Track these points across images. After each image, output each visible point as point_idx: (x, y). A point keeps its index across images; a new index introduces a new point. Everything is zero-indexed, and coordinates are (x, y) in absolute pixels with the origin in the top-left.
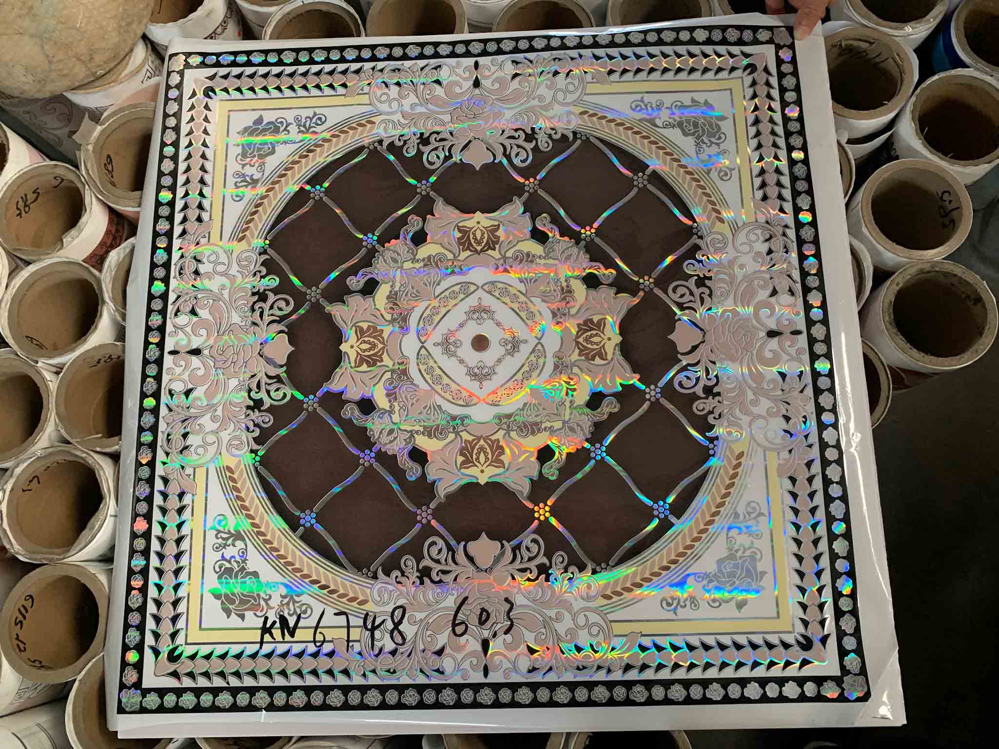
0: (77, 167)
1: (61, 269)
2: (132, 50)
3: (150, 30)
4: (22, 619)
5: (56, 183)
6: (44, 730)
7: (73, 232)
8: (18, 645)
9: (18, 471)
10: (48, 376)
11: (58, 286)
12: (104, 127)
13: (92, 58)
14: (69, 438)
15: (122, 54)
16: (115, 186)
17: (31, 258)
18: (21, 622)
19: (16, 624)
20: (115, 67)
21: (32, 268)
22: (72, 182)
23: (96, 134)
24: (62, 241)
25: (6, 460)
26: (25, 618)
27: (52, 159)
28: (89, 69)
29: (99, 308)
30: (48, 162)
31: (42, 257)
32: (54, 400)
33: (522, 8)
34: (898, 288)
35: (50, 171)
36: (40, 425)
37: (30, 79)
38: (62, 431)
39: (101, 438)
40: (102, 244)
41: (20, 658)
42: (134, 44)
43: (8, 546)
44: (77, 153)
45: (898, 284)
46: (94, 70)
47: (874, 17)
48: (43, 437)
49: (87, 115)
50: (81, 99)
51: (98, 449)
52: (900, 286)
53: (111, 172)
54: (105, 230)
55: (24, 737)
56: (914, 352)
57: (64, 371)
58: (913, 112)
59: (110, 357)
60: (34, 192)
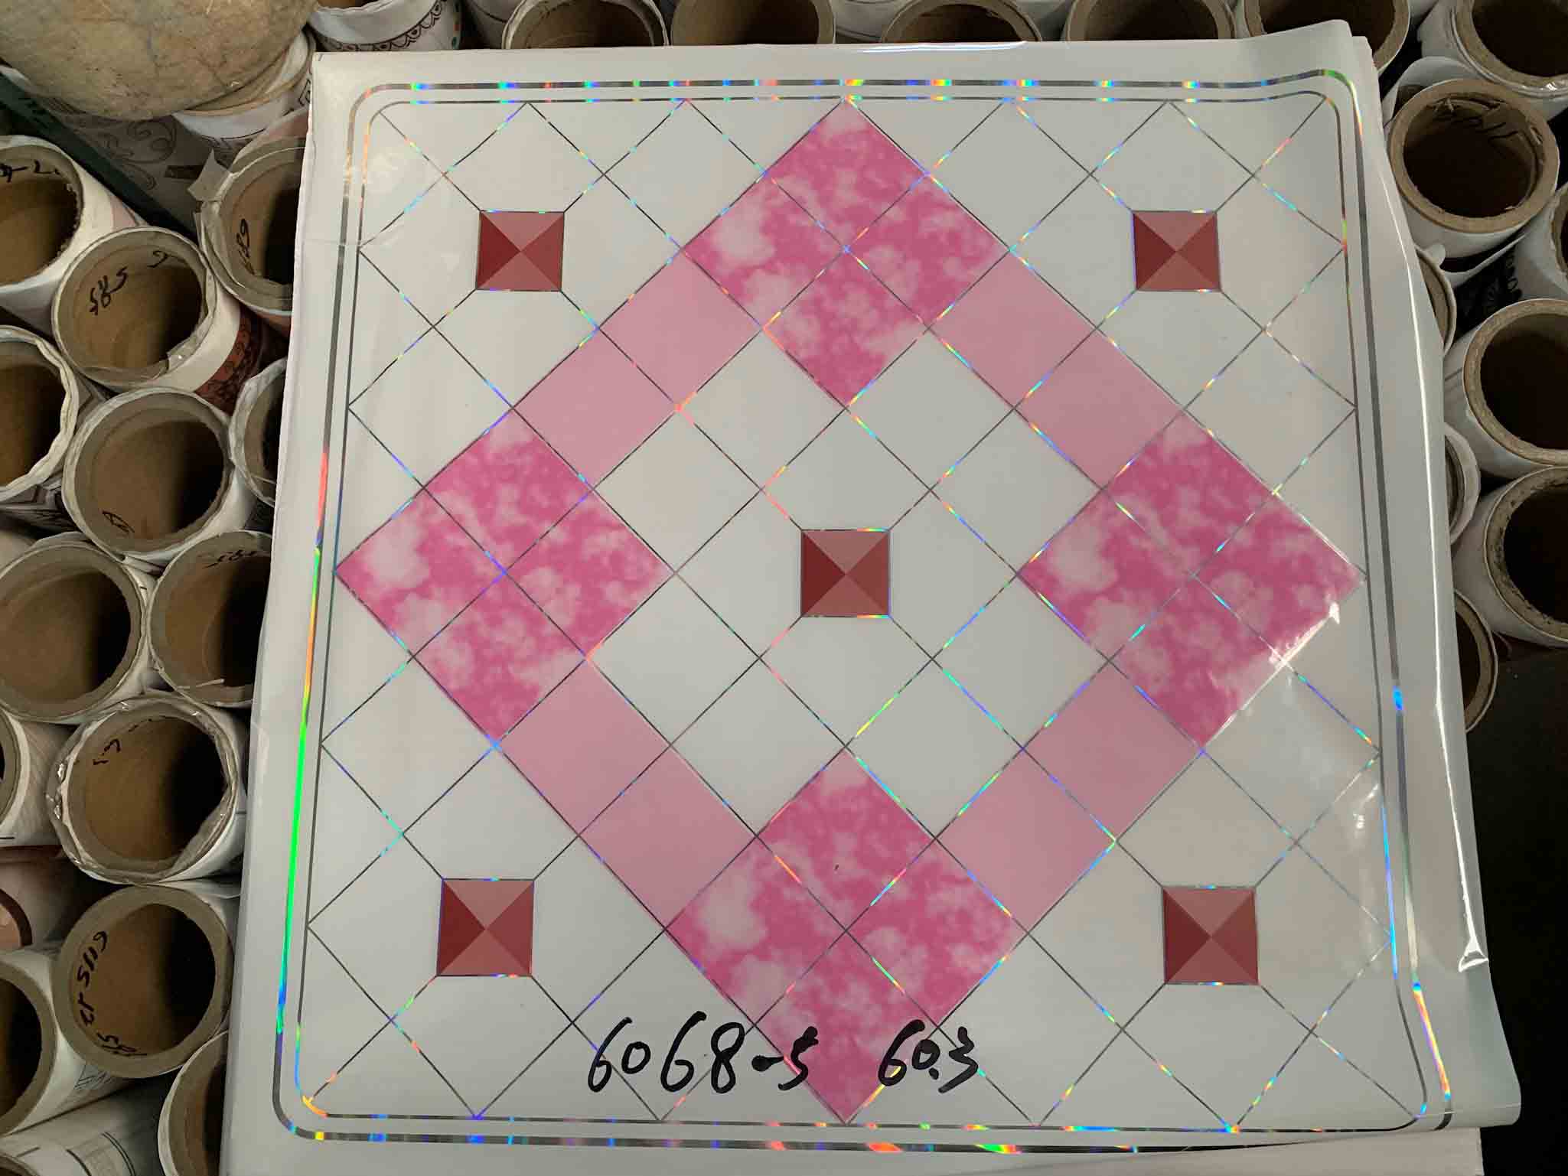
0: (195, 239)
1: (162, 405)
2: (287, 49)
3: (318, 18)
4: (87, 968)
5: (154, 261)
6: (115, 1143)
7: (185, 346)
8: (82, 1012)
9: (89, 731)
10: (139, 580)
11: (154, 430)
12: (238, 174)
13: (224, 62)
14: (171, 683)
15: (273, 55)
16: (253, 273)
17: (115, 384)
18: (86, 974)
19: (80, 978)
20: (260, 75)
21: (116, 403)
22: (183, 261)
23: (225, 185)
24: (165, 357)
25: (69, 714)
26: (92, 966)
27: (151, 222)
28: (218, 79)
29: (224, 473)
30: (145, 228)
31: (134, 384)
32: (149, 619)
33: (924, 15)
34: (1512, 510)
35: (146, 242)
36: (125, 658)
37: (122, 90)
38: (162, 672)
39: (225, 684)
40: (228, 364)
41: (85, 1031)
42: (292, 40)
43: (71, 855)
44: (195, 215)
45: (1513, 503)
46: (224, 81)
47: (1498, 62)
48: (129, 680)
49: (213, 152)
50: (201, 125)
51: (219, 704)
52: (1517, 505)
53: (245, 248)
54: (233, 343)
55: (87, 1157)
56: (1535, 615)
57: (165, 574)
58: (1553, 224)
59: (237, 554)
60: (119, 274)
